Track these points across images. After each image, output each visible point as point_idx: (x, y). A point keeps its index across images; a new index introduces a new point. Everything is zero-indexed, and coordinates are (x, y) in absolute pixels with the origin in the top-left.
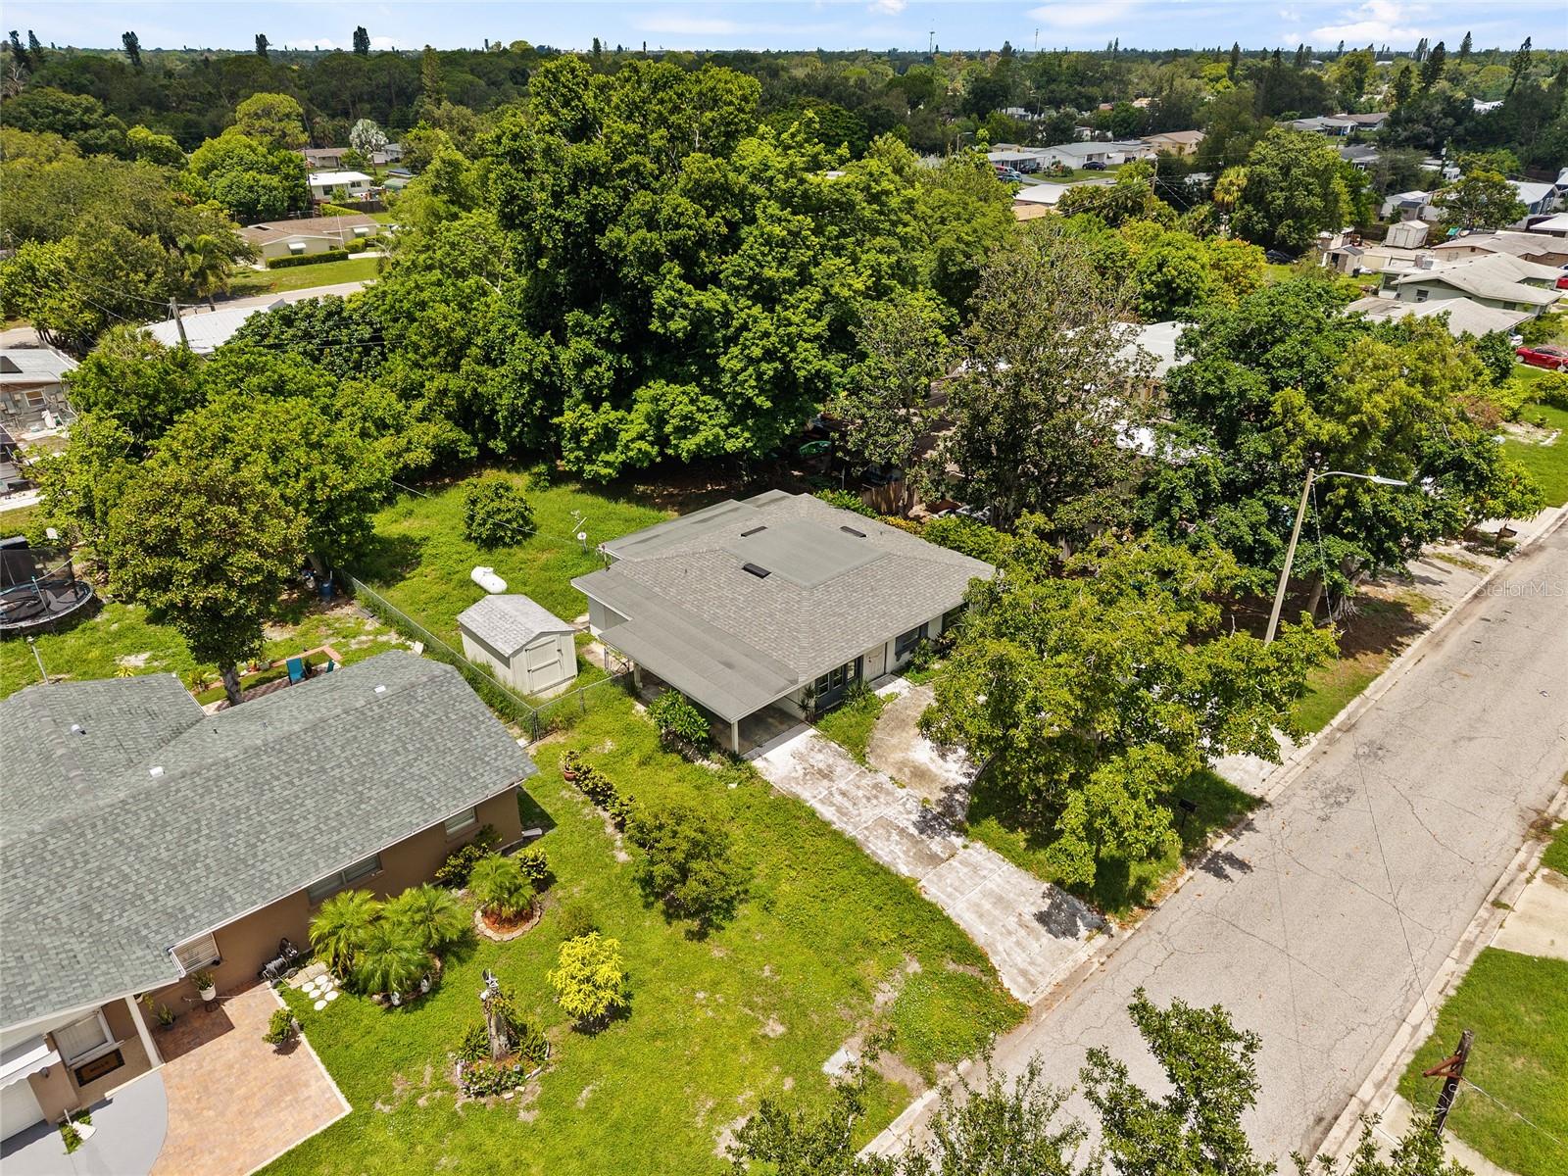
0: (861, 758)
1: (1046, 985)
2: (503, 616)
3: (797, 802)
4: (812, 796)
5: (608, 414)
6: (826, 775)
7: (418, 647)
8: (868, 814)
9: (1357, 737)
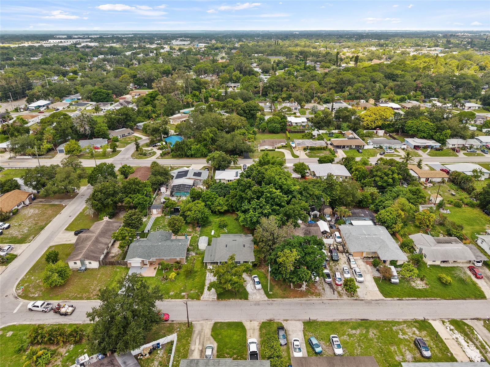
1: (204, 299)
3: (206, 273)
8: (210, 278)
9: (272, 302)
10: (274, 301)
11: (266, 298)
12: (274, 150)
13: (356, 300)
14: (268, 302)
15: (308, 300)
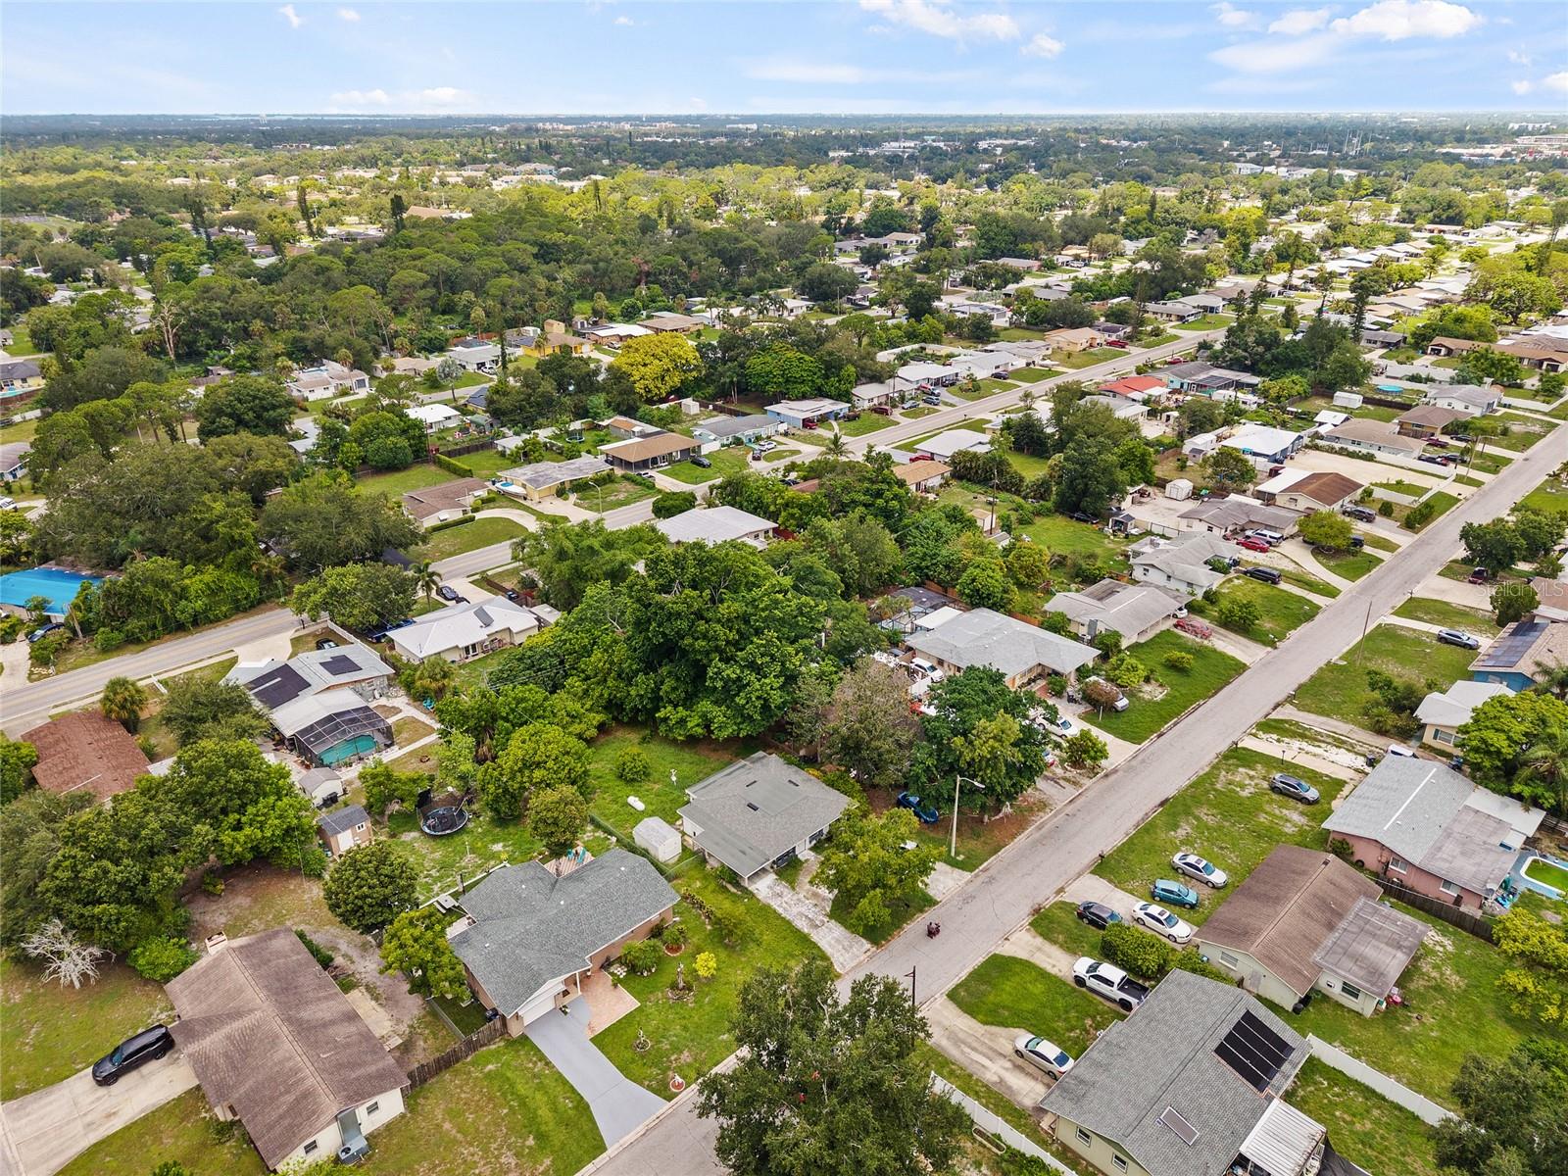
0: (793, 889)
1: (848, 968)
2: (653, 829)
3: (769, 906)
4: (775, 904)
5: (682, 712)
6: (780, 895)
7: (614, 839)
8: (795, 910)
9: (987, 874)
10: (985, 870)
11: (967, 875)
12: (472, 519)
13: (1106, 776)
14: (980, 880)
15: (1039, 828)
